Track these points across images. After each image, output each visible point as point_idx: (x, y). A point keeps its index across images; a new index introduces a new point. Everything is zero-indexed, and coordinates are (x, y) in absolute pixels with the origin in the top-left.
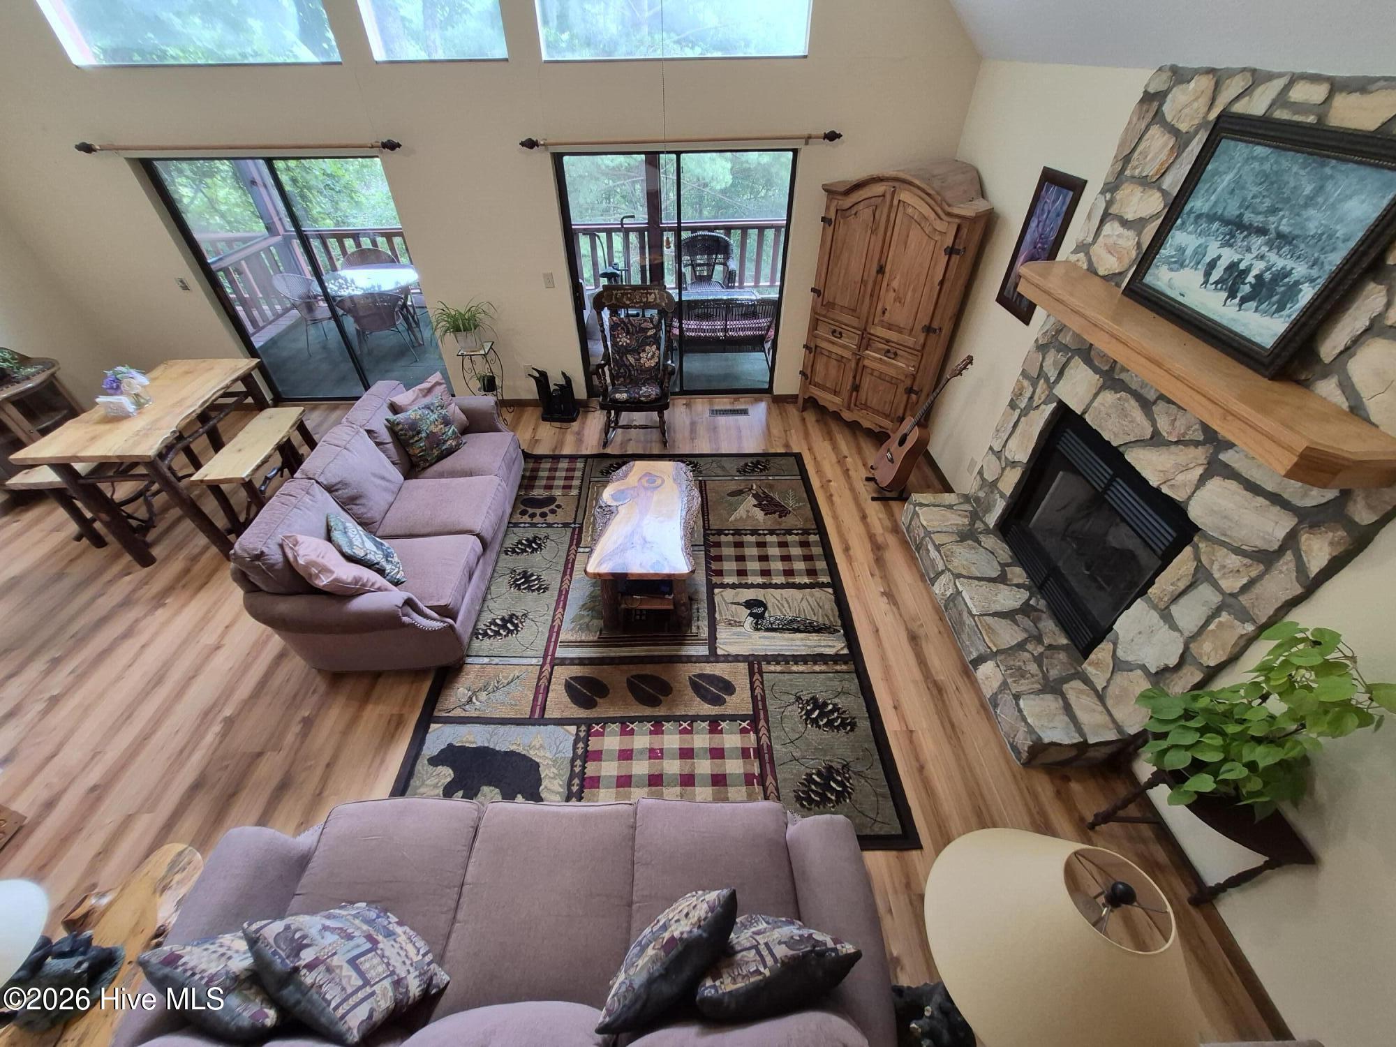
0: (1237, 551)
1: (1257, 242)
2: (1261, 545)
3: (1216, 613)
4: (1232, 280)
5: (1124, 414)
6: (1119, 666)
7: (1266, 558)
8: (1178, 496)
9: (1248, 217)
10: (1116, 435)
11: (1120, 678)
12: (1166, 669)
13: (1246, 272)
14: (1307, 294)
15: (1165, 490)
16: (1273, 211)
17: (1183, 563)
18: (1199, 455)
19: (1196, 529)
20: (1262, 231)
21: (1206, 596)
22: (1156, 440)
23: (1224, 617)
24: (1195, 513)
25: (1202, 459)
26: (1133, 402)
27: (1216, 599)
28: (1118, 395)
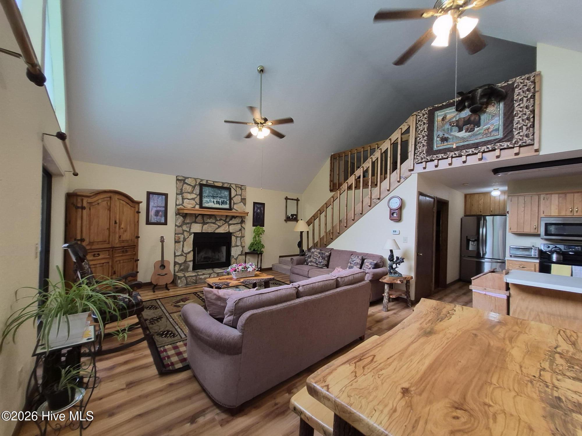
0: (238, 231)
1: (218, 198)
2: (239, 229)
3: (241, 239)
4: (218, 203)
5: (211, 226)
6: (236, 259)
7: (240, 230)
8: (228, 231)
9: (214, 195)
10: (212, 230)
11: (238, 260)
12: (242, 251)
13: (219, 201)
14: (228, 202)
15: (225, 232)
16: (217, 194)
17: (233, 238)
18: (227, 224)
19: (231, 233)
20: (218, 197)
21: (239, 239)
22: (219, 227)
23: (242, 239)
24: (231, 231)
25: (227, 225)
26: (211, 224)
27: (240, 238)
28: (208, 224)
